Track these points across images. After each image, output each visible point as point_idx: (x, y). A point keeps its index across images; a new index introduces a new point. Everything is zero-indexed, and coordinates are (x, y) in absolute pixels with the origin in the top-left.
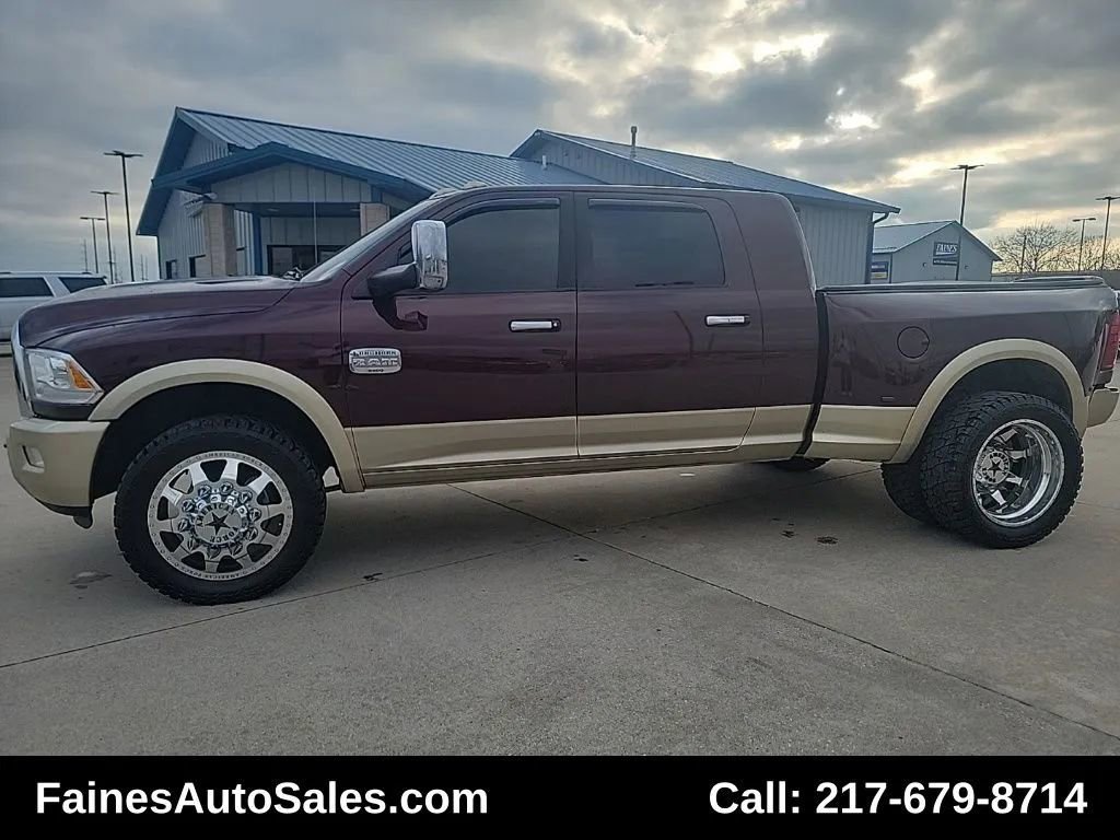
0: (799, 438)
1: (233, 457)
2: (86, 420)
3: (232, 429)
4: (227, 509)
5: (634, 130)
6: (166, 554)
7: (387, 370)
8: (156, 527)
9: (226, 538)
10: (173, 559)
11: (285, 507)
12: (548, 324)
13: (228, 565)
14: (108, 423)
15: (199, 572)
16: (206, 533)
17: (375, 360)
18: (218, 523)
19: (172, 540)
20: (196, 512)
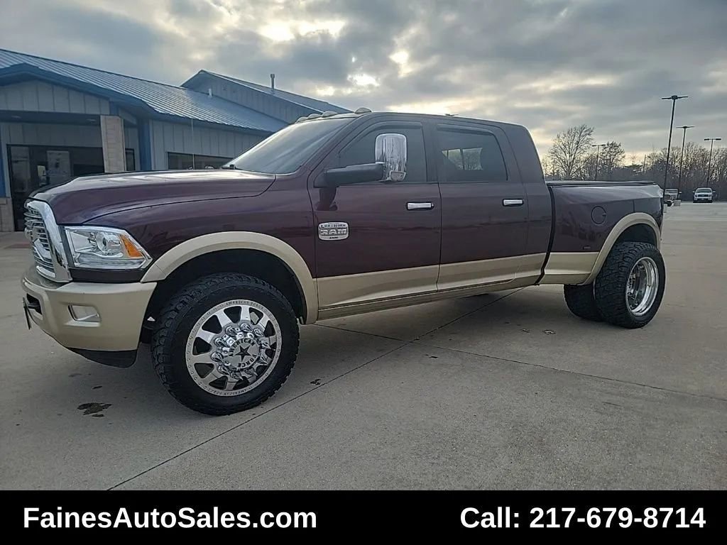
0: (539, 273)
1: (245, 303)
2: (139, 281)
3: (245, 283)
4: (250, 342)
5: (273, 77)
6: (198, 380)
7: (340, 238)
8: (192, 359)
9: (248, 363)
10: (203, 383)
11: (278, 337)
12: (428, 205)
13: (243, 383)
14: (156, 283)
15: (220, 391)
16: (234, 361)
17: (333, 231)
18: (244, 353)
19: (203, 369)
20: (228, 347)
